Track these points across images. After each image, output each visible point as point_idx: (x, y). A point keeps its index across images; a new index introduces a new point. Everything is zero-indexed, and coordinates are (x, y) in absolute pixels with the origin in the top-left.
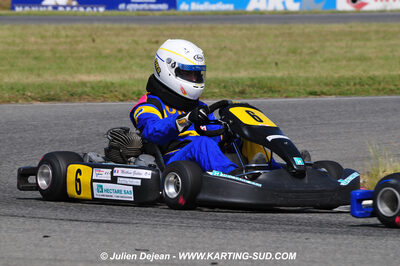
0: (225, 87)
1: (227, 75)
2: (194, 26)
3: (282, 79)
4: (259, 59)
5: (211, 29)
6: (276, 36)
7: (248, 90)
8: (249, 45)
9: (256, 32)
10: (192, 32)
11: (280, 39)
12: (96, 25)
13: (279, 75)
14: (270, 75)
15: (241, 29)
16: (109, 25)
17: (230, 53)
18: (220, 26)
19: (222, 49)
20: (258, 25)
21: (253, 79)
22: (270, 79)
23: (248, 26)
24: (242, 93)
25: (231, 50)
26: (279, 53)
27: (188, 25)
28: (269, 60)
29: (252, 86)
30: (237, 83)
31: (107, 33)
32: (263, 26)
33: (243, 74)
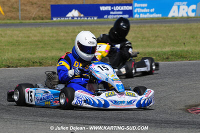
0: (158, 56)
1: (159, 50)
2: (142, 25)
3: (187, 51)
4: (175, 42)
5: (151, 27)
6: (184, 30)
7: (170, 57)
8: (170, 34)
9: (173, 28)
10: (141, 28)
11: (186, 31)
12: (93, 26)
13: (186, 49)
14: (181, 49)
15: (165, 27)
16: (99, 26)
17: (160, 39)
18: (155, 25)
19: (156, 37)
20: (174, 24)
21: (172, 52)
22: (181, 51)
23: (169, 25)
24: (167, 59)
25: (161, 37)
26: (185, 38)
27: (139, 25)
28: (180, 41)
29: (172, 55)
30: (165, 54)
31: (98, 30)
32: (177, 25)
33: (167, 49)
